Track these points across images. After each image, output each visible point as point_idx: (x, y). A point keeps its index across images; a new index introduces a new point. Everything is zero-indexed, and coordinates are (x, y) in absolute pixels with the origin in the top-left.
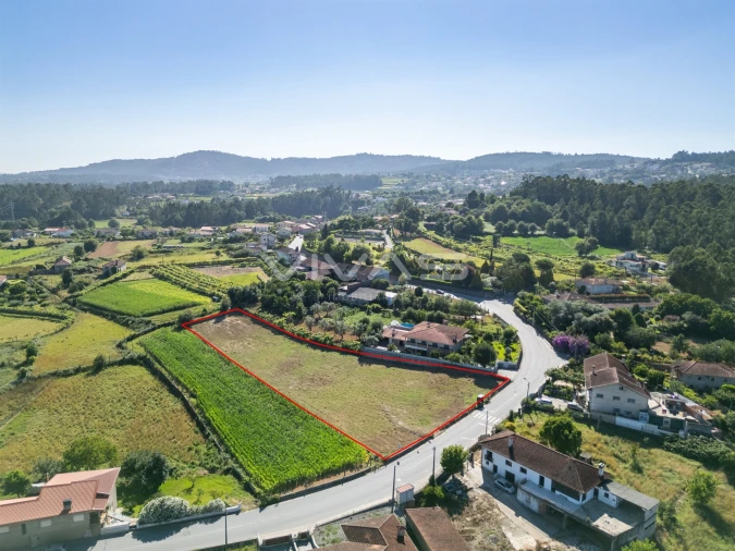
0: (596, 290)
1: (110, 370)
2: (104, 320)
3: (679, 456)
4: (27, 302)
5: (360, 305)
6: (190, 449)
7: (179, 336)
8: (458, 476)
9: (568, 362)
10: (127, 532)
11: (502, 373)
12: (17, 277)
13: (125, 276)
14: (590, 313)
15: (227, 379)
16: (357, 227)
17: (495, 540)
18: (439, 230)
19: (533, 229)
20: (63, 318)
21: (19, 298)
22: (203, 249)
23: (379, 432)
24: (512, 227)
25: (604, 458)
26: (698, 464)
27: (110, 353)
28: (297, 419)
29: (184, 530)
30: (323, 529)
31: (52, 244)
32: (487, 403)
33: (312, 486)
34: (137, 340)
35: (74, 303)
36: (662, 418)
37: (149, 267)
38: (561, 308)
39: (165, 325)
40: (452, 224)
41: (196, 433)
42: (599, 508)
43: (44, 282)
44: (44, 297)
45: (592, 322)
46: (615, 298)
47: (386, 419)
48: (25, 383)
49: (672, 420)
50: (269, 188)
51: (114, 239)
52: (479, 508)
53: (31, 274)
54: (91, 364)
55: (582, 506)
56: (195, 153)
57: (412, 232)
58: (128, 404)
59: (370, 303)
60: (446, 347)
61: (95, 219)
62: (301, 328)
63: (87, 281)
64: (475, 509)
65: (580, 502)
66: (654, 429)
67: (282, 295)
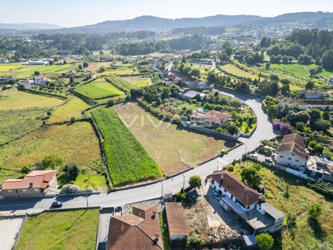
0: (310, 97)
1: (77, 123)
2: (81, 100)
3: (313, 191)
4: (55, 90)
5: (187, 100)
6: (94, 162)
7: (107, 110)
8: (197, 189)
9: (276, 136)
10: (55, 196)
11: (240, 139)
12: (54, 79)
13: (94, 80)
14: (299, 110)
15: (119, 132)
16: (200, 58)
17: (202, 221)
18: (240, 60)
19: (291, 59)
20: (66, 98)
21: (52, 89)
22: (130, 67)
23: (172, 163)
24: (279, 58)
25: (272, 188)
26: (321, 196)
27: (78, 116)
28: (140, 153)
29: (75, 199)
30: (128, 206)
31: (73, 63)
32: (226, 154)
33: (133, 186)
34: (90, 111)
35: (71, 92)
36: (311, 171)
37: (104, 76)
38: (282, 107)
39: (103, 104)
40: (248, 56)
41: (100, 155)
42: (255, 214)
43: (64, 81)
44: (62, 89)
45: (297, 115)
46: (319, 102)
47: (178, 157)
48: (45, 126)
49: (317, 172)
50: (171, 34)
51: (97, 61)
52: (200, 205)
53: (60, 77)
54: (70, 120)
55: (247, 212)
56: (141, 17)
57: (226, 61)
58: (79, 139)
59: (192, 99)
60: (218, 124)
61: (93, 51)
62: (157, 110)
63: (79, 82)
64: (198, 205)
65: (246, 210)
66: (305, 176)
67: (153, 93)
